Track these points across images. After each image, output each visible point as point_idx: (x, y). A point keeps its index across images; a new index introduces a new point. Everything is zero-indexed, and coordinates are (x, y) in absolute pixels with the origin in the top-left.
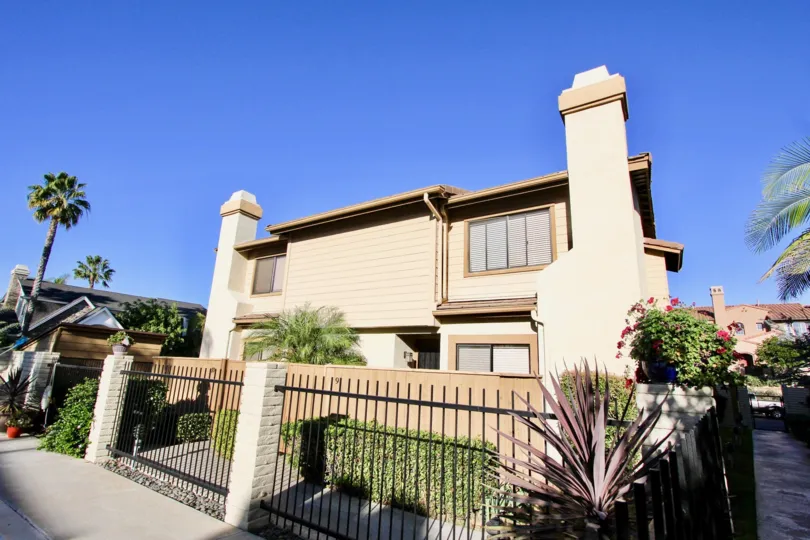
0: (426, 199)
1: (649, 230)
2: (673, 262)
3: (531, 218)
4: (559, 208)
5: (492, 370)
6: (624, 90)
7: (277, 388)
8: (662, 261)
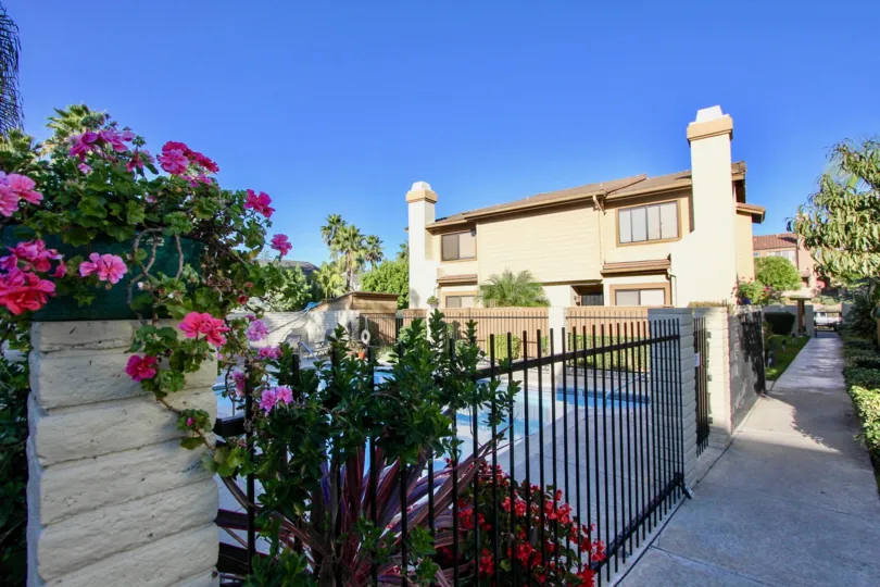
0: (595, 198)
1: (741, 197)
2: (757, 219)
3: (663, 207)
4: (684, 201)
5: (640, 303)
6: (731, 127)
7: (567, 318)
8: (749, 219)
